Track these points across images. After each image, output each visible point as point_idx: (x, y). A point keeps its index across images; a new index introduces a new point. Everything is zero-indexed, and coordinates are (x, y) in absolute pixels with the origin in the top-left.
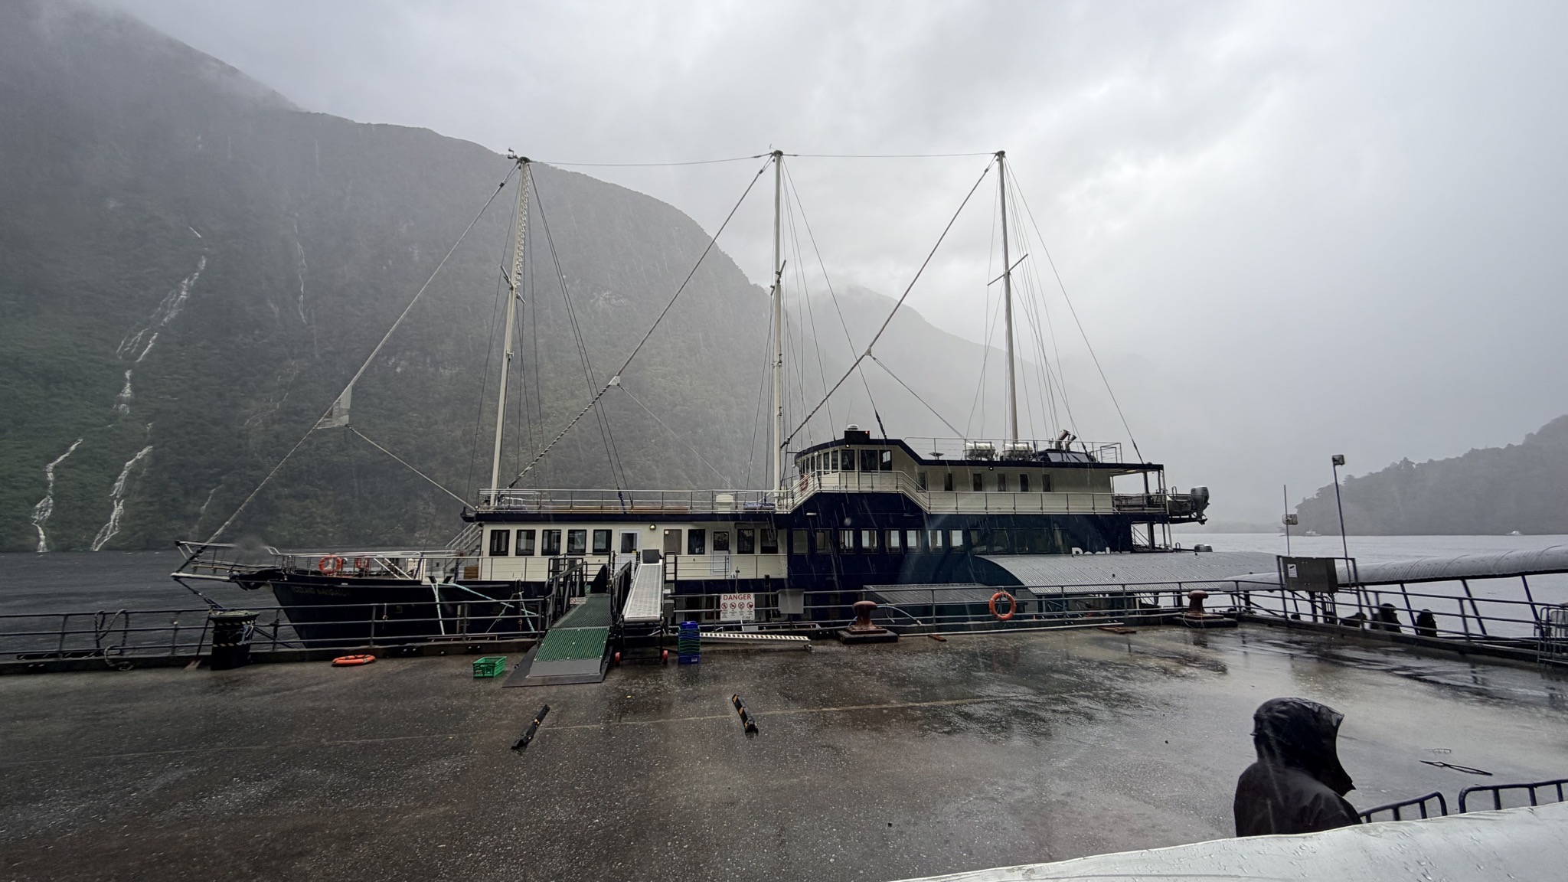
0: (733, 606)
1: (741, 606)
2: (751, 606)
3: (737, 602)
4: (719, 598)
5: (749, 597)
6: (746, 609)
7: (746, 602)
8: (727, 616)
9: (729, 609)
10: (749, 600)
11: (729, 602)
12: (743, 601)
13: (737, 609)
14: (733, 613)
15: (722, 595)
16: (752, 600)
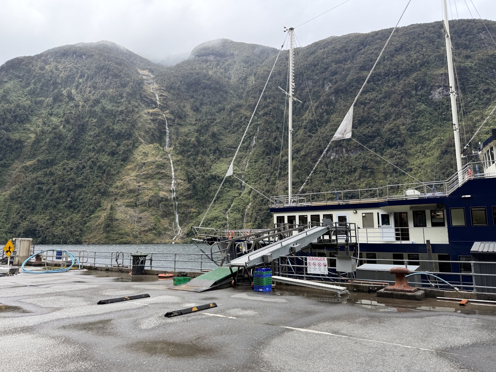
0: (314, 264)
1: (319, 265)
2: (325, 266)
3: (317, 262)
4: (306, 259)
5: (324, 260)
6: (322, 267)
7: (322, 262)
8: (311, 270)
9: (312, 266)
10: (324, 262)
11: (312, 262)
12: (320, 261)
13: (317, 267)
14: (315, 269)
15: (308, 257)
16: (326, 262)
